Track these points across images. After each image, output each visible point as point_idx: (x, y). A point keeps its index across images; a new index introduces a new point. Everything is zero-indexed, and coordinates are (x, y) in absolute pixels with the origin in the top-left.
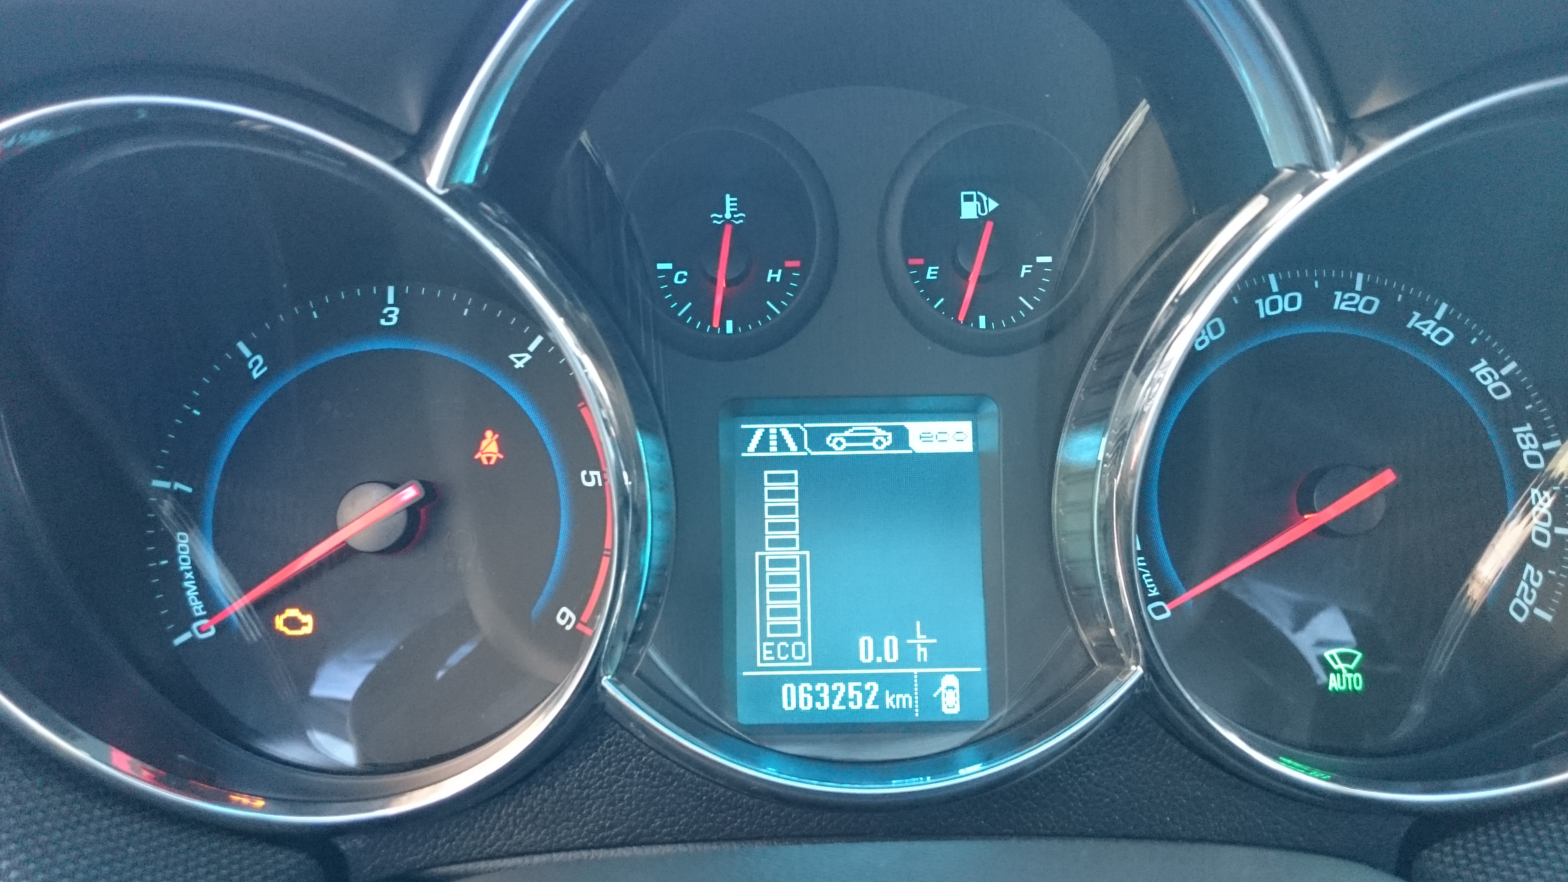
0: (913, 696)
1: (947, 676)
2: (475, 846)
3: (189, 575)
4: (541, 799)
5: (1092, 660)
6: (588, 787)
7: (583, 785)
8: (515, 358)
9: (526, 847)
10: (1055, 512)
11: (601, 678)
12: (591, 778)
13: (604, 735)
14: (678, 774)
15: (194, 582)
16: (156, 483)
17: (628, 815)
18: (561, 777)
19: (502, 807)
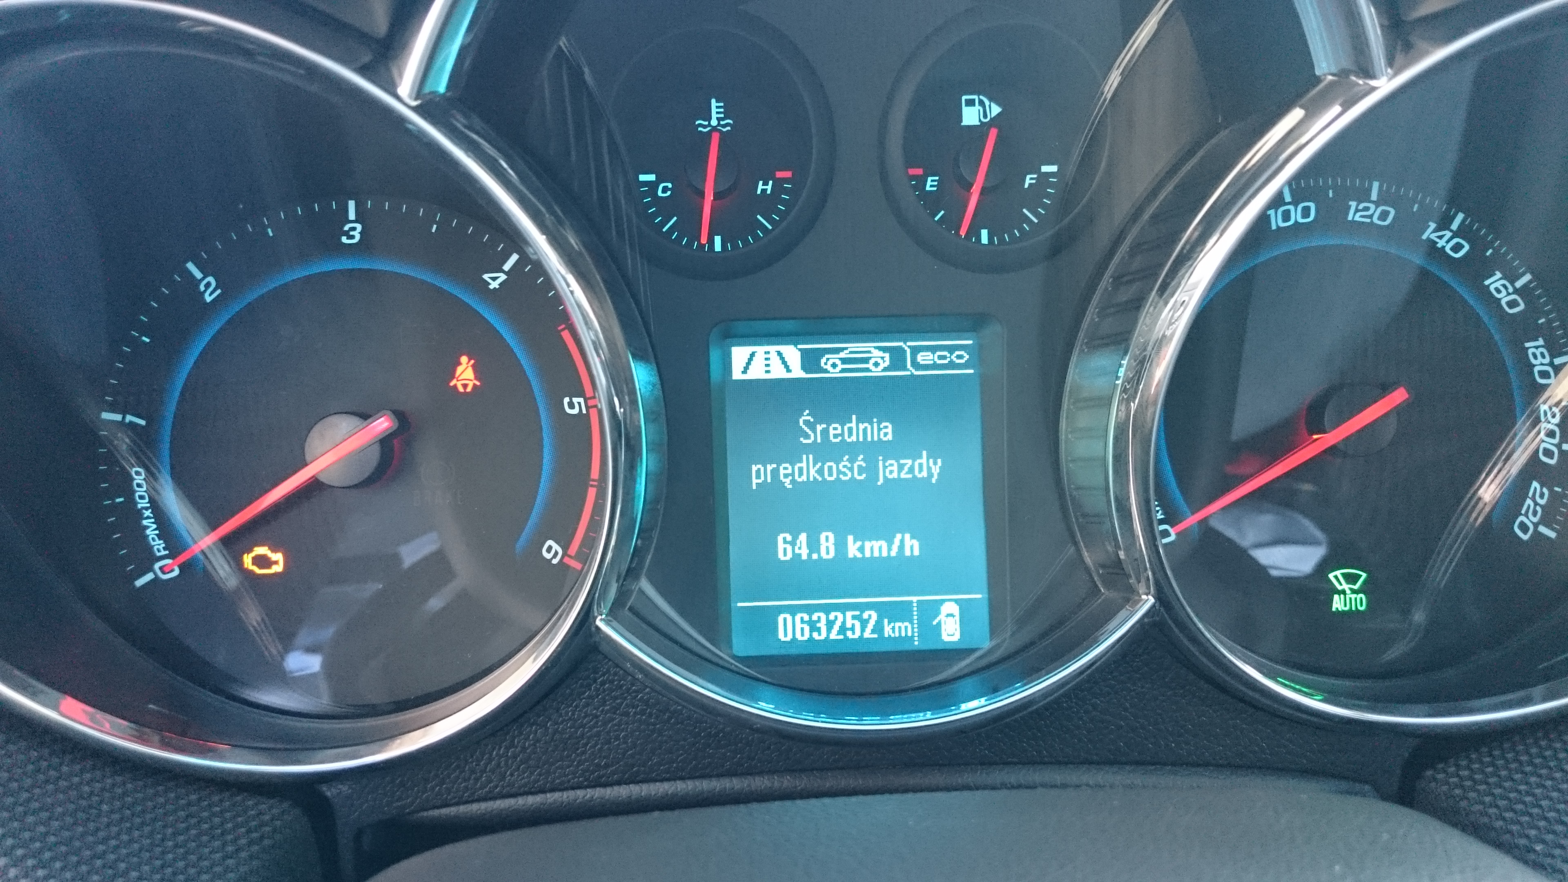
0: (912, 623)
1: (947, 604)
2: (466, 788)
3: (147, 513)
4: (533, 740)
5: (1096, 586)
6: (583, 726)
7: (577, 724)
8: (490, 278)
9: (520, 788)
10: (1063, 437)
11: (595, 618)
12: (585, 717)
13: (596, 672)
14: (675, 711)
15: (153, 520)
16: (106, 416)
17: (624, 754)
18: (554, 716)
19: (494, 749)
